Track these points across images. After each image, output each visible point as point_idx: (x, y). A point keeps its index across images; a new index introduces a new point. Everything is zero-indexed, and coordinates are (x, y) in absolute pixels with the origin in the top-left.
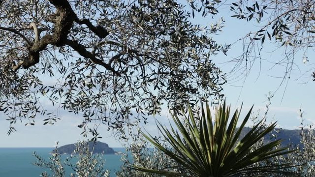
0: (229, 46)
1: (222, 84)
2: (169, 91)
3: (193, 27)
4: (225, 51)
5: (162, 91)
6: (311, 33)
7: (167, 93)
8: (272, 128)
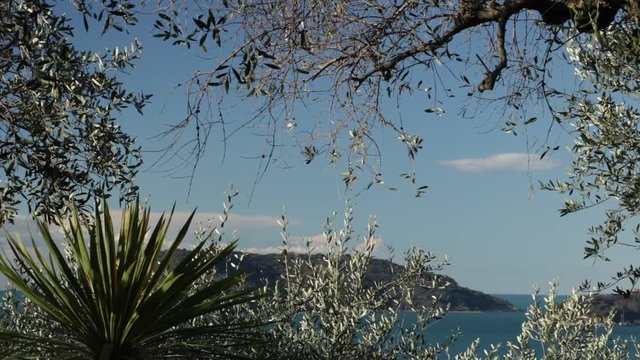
0: (148, 97)
1: (134, 167)
2: (29, 178)
3: (79, 55)
4: (139, 106)
5: (16, 178)
6: (301, 74)
7: (25, 181)
8: (229, 251)
